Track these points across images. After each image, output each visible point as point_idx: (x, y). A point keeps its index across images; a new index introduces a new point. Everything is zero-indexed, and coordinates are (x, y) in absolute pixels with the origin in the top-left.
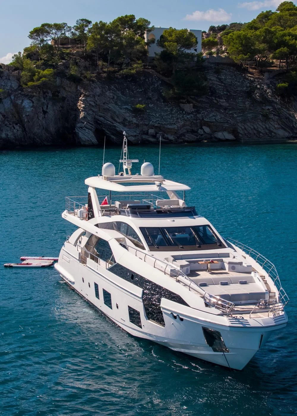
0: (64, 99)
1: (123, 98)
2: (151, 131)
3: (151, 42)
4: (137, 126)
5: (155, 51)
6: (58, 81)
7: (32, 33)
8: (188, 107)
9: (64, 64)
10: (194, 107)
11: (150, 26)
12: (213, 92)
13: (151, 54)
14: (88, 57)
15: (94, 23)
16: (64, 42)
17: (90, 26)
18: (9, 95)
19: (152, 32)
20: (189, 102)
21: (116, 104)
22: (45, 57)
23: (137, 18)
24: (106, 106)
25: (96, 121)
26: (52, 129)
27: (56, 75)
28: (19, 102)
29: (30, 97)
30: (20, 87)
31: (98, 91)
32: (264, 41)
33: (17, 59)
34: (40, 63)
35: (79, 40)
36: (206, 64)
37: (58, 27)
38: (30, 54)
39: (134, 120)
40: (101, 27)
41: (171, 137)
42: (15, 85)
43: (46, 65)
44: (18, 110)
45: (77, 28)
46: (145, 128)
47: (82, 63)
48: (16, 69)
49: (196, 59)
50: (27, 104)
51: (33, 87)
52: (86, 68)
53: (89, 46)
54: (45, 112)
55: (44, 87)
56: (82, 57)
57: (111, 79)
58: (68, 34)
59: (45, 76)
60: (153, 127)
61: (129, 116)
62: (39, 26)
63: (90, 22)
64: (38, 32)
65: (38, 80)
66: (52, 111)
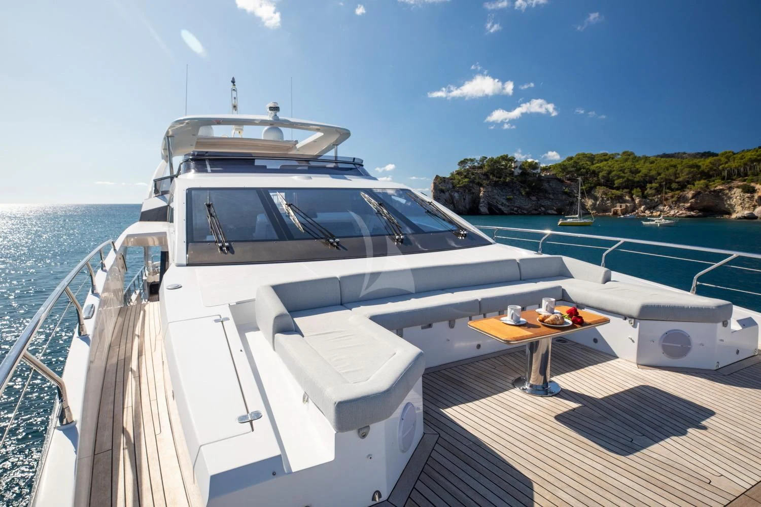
0: (473, 193)
1: (502, 193)
2: (515, 209)
3: (515, 168)
4: (509, 206)
5: (517, 172)
6: (471, 185)
7: (459, 163)
8: (534, 198)
9: (474, 177)
10: (537, 198)
11: (515, 160)
12: (546, 191)
13: (516, 174)
14: (486, 175)
15: (488, 158)
16: (474, 168)
17: (487, 160)
18: (448, 191)
19: (516, 163)
20: (534, 196)
21: (498, 196)
22: (465, 174)
23: (509, 156)
24: (493, 197)
25: (489, 204)
26: (467, 207)
27: (470, 182)
28: (453, 194)
29: (458, 192)
30: (454, 187)
31: (490, 189)
32: (573, 167)
33: (452, 174)
34: (462, 176)
35: (481, 167)
36: (542, 178)
37: (472, 160)
38: (459, 173)
39: (507, 204)
40: (492, 160)
41: (525, 212)
42: (451, 186)
43: (466, 177)
44: (452, 197)
45: (480, 161)
46: (512, 208)
47: (483, 177)
48: (452, 179)
49: (537, 176)
50: (456, 195)
51: (460, 187)
52: (484, 179)
53: (486, 169)
54: (464, 199)
55: (465, 186)
56: (482, 174)
57: (496, 184)
58: (476, 164)
59: (465, 182)
60: (516, 207)
61: (504, 201)
62: (463, 160)
63: (486, 158)
64: (463, 163)
65: (462, 183)
66: (468, 198)
